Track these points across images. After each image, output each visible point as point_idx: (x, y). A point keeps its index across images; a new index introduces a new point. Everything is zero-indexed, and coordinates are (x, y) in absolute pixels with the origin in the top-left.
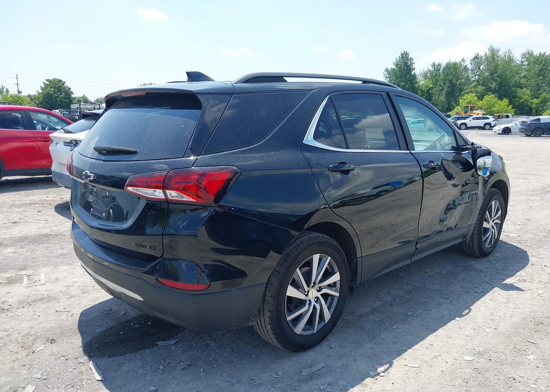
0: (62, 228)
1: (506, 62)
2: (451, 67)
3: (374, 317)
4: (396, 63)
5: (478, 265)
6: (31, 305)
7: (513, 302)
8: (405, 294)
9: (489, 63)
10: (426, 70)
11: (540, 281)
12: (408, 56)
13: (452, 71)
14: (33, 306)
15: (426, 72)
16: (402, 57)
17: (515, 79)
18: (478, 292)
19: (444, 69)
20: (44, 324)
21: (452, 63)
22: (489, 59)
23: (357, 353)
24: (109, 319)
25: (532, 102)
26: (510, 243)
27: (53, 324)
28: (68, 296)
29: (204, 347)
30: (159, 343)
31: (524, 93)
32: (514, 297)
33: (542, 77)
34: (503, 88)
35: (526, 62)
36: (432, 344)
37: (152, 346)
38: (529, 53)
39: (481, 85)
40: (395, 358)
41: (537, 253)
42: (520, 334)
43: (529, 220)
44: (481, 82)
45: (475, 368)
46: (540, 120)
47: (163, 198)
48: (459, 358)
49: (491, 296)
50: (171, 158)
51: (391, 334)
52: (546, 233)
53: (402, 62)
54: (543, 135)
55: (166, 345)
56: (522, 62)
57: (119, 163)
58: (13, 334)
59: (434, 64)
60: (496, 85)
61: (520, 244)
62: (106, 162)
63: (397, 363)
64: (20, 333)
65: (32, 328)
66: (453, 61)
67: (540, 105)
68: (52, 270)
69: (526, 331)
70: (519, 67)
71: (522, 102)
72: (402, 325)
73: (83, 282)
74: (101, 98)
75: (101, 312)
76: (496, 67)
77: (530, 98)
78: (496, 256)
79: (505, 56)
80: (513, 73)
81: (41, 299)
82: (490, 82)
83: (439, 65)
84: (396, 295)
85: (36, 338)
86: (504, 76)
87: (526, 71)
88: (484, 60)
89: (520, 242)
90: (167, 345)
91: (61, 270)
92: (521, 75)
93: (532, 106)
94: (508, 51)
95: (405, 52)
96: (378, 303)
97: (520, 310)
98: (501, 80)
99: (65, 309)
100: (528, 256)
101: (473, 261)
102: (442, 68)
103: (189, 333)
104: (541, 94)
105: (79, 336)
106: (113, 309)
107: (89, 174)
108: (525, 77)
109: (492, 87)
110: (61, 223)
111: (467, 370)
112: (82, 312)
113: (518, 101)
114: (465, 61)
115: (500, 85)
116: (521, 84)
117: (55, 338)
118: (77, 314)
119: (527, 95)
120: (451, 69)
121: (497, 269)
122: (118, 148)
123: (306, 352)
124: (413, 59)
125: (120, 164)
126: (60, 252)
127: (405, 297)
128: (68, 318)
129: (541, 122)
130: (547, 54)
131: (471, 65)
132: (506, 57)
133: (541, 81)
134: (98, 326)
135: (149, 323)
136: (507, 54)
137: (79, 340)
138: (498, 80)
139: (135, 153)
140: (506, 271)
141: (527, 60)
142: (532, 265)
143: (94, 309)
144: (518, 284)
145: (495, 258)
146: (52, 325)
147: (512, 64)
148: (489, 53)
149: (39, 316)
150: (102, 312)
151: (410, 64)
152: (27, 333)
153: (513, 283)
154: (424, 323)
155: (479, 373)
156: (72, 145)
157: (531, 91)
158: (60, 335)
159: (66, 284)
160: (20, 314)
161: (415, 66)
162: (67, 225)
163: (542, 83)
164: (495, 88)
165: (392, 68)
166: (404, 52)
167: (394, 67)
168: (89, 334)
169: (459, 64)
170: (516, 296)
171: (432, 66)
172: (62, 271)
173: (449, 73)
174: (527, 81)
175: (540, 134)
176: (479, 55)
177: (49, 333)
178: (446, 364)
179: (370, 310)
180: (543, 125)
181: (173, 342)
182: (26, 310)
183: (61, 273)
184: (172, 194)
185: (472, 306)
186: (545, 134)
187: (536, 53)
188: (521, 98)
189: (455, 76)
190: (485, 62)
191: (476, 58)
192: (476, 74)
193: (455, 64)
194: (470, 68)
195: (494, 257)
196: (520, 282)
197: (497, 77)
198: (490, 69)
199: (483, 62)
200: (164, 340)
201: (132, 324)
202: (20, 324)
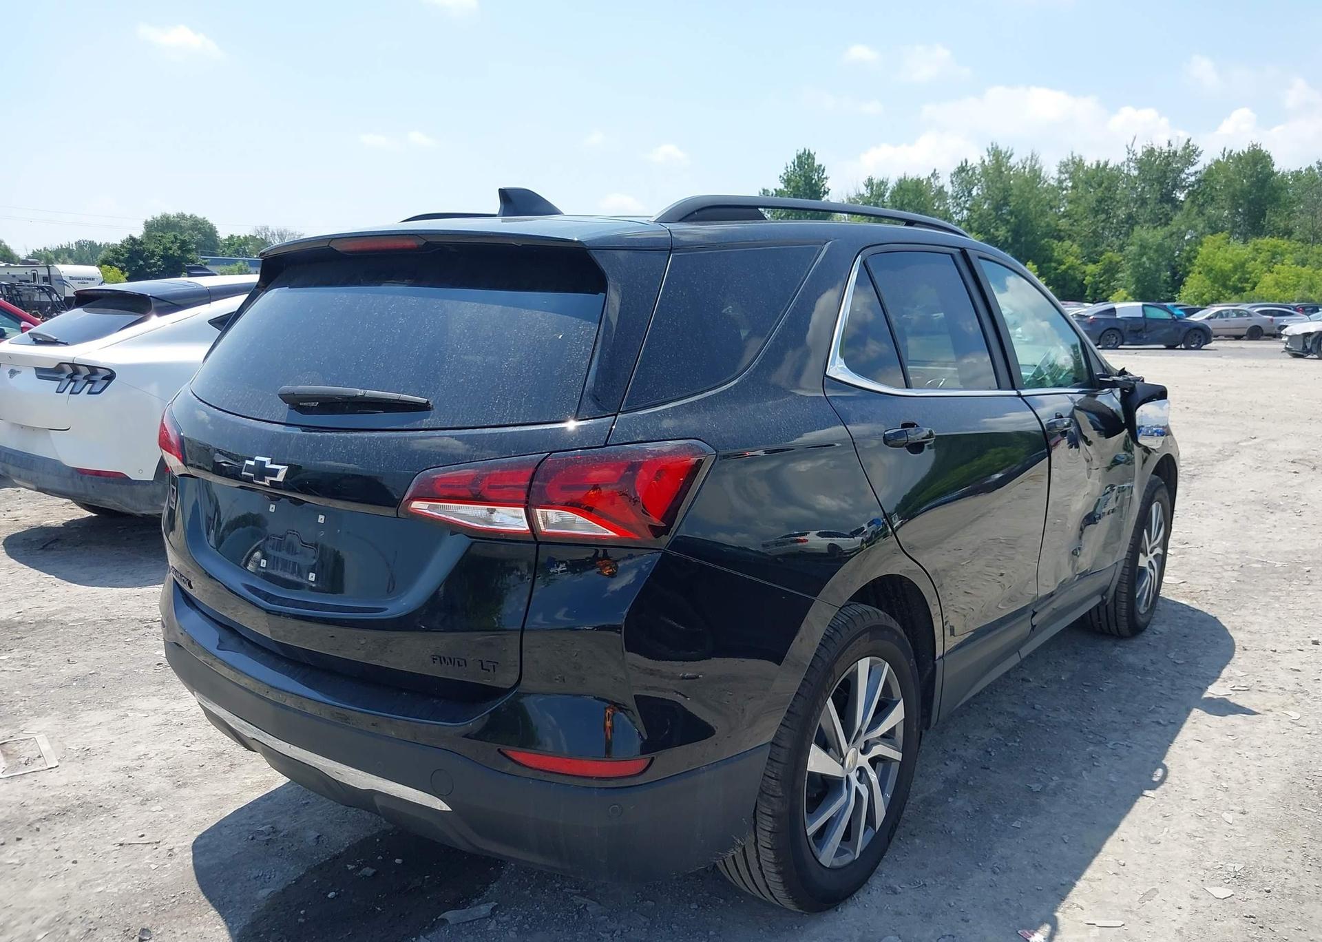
0: (46, 604)
1: (1026, 181)
2: (908, 190)
3: (959, 803)
4: (785, 178)
5: (1130, 654)
6: (38, 830)
7: (1246, 742)
8: (1003, 737)
9: (990, 183)
10: (853, 195)
11: (1280, 688)
12: (814, 162)
13: (911, 197)
14: (45, 833)
15: (854, 199)
16: (798, 162)
17: (1047, 220)
18: (1162, 722)
19: (892, 193)
20: (99, 885)
21: (910, 179)
22: (990, 173)
23: (961, 900)
24: (279, 857)
25: (1084, 272)
26: (1171, 598)
27: (125, 885)
28: (138, 799)
29: (573, 917)
30: (449, 915)
31: (1067, 251)
32: (1243, 732)
33: (1103, 216)
34: (1023, 239)
35: (1068, 181)
36: (1122, 862)
37: (433, 928)
38: (1075, 162)
39: (975, 231)
40: (1056, 907)
41: (1240, 620)
42: (1300, 822)
43: (1187, 543)
44: (975, 225)
45: (1246, 917)
46: (1115, 312)
47: (525, 529)
48: (1200, 895)
49: (1194, 731)
50: (540, 421)
51: (1018, 843)
52: (1236, 573)
53: (800, 176)
54: (1122, 344)
55: (470, 919)
56: (1060, 182)
57: (376, 434)
58: (14, 923)
59: (870, 181)
60: (1008, 232)
61: (1195, 602)
62: (329, 434)
63: (1066, 920)
64: (36, 918)
65: (66, 898)
66: (912, 175)
67: (1102, 279)
68: (64, 725)
69: (1310, 813)
70: (1055, 194)
71: (1063, 271)
72: (1032, 817)
73: (167, 756)
74: (45, 248)
75: (250, 837)
76: (1006, 191)
77: (1079, 262)
78: (1161, 633)
79: (1024, 168)
80: (1043, 205)
81: (64, 812)
82: (994, 224)
83: (882, 182)
84: (983, 741)
85: (90, 930)
86: (1023, 213)
87: (1070, 202)
88: (979, 174)
89: (1190, 594)
90: (472, 921)
91: (88, 722)
92: (1060, 211)
93: (1084, 279)
94: (1030, 157)
95: (805, 151)
96: (954, 768)
97: (1271, 761)
98: (1017, 220)
99: (143, 836)
100: (1225, 629)
101: (1115, 645)
102: (889, 191)
103: (517, 880)
104: (1102, 253)
105: (214, 912)
106: (280, 827)
107: (268, 466)
108: (1066, 215)
109: (999, 236)
110: (38, 589)
111: (1232, 923)
112: (194, 842)
113: (1056, 269)
114: (939, 175)
115: (1016, 232)
116: (1060, 231)
117: (147, 925)
118: (183, 849)
119: (1073, 256)
120: (910, 194)
121: (1175, 662)
122: (366, 396)
123: (840, 910)
124: (824, 169)
125: (379, 438)
126: (66, 670)
127: (1006, 745)
128: (161, 863)
129: (1118, 317)
130: (1110, 165)
131: (953, 186)
132: (1027, 170)
133: (1102, 224)
134: (255, 878)
135: (398, 861)
136: (1029, 162)
137: (218, 927)
138: (1012, 220)
139: (424, 408)
140: (1197, 667)
141: (1070, 178)
142: (1246, 650)
143: (226, 832)
144: (1237, 698)
145: (1157, 636)
146: (124, 887)
147: (1039, 186)
148: (990, 161)
149: (75, 862)
150: (253, 839)
151: (819, 180)
152: (56, 917)
153: (1226, 697)
154: (1080, 808)
155: (1262, 928)
156: (63, 376)
157: (1081, 246)
158: (156, 915)
159: (118, 763)
160: (16, 861)
161: (828, 184)
162: (57, 593)
163: (1103, 229)
164: (1006, 238)
165: (778, 189)
166: (803, 151)
167: (782, 186)
168: (238, 905)
169: (925, 183)
170: (1247, 728)
171: (867, 186)
172: (94, 726)
173: (905, 202)
174: (1072, 225)
175: (1116, 342)
176: (968, 165)
177: (123, 913)
178: (1178, 911)
179: (943, 786)
180: (1122, 324)
181: (484, 909)
182: (31, 847)
183: (91, 731)
184: (552, 519)
185: (1165, 759)
186: (1128, 343)
187: (1090, 162)
188: (1061, 263)
189: (919, 209)
190: (983, 179)
191: (962, 169)
192: (962, 206)
193: (918, 182)
194: (950, 193)
195: (1155, 634)
196: (1238, 692)
197: (1008, 215)
198: (993, 197)
199: (978, 179)
200: (455, 906)
201: (350, 867)
202: (26, 889)
